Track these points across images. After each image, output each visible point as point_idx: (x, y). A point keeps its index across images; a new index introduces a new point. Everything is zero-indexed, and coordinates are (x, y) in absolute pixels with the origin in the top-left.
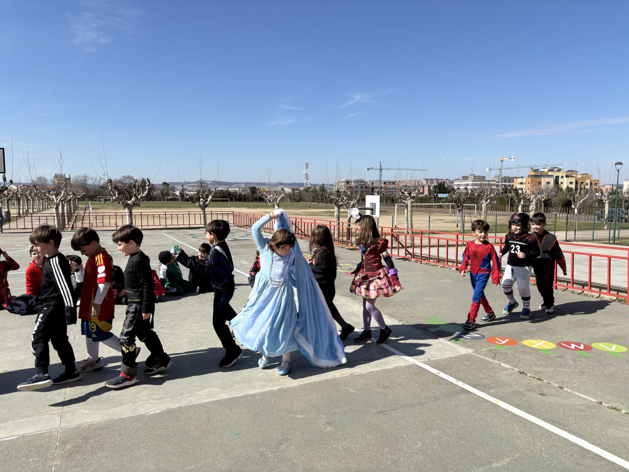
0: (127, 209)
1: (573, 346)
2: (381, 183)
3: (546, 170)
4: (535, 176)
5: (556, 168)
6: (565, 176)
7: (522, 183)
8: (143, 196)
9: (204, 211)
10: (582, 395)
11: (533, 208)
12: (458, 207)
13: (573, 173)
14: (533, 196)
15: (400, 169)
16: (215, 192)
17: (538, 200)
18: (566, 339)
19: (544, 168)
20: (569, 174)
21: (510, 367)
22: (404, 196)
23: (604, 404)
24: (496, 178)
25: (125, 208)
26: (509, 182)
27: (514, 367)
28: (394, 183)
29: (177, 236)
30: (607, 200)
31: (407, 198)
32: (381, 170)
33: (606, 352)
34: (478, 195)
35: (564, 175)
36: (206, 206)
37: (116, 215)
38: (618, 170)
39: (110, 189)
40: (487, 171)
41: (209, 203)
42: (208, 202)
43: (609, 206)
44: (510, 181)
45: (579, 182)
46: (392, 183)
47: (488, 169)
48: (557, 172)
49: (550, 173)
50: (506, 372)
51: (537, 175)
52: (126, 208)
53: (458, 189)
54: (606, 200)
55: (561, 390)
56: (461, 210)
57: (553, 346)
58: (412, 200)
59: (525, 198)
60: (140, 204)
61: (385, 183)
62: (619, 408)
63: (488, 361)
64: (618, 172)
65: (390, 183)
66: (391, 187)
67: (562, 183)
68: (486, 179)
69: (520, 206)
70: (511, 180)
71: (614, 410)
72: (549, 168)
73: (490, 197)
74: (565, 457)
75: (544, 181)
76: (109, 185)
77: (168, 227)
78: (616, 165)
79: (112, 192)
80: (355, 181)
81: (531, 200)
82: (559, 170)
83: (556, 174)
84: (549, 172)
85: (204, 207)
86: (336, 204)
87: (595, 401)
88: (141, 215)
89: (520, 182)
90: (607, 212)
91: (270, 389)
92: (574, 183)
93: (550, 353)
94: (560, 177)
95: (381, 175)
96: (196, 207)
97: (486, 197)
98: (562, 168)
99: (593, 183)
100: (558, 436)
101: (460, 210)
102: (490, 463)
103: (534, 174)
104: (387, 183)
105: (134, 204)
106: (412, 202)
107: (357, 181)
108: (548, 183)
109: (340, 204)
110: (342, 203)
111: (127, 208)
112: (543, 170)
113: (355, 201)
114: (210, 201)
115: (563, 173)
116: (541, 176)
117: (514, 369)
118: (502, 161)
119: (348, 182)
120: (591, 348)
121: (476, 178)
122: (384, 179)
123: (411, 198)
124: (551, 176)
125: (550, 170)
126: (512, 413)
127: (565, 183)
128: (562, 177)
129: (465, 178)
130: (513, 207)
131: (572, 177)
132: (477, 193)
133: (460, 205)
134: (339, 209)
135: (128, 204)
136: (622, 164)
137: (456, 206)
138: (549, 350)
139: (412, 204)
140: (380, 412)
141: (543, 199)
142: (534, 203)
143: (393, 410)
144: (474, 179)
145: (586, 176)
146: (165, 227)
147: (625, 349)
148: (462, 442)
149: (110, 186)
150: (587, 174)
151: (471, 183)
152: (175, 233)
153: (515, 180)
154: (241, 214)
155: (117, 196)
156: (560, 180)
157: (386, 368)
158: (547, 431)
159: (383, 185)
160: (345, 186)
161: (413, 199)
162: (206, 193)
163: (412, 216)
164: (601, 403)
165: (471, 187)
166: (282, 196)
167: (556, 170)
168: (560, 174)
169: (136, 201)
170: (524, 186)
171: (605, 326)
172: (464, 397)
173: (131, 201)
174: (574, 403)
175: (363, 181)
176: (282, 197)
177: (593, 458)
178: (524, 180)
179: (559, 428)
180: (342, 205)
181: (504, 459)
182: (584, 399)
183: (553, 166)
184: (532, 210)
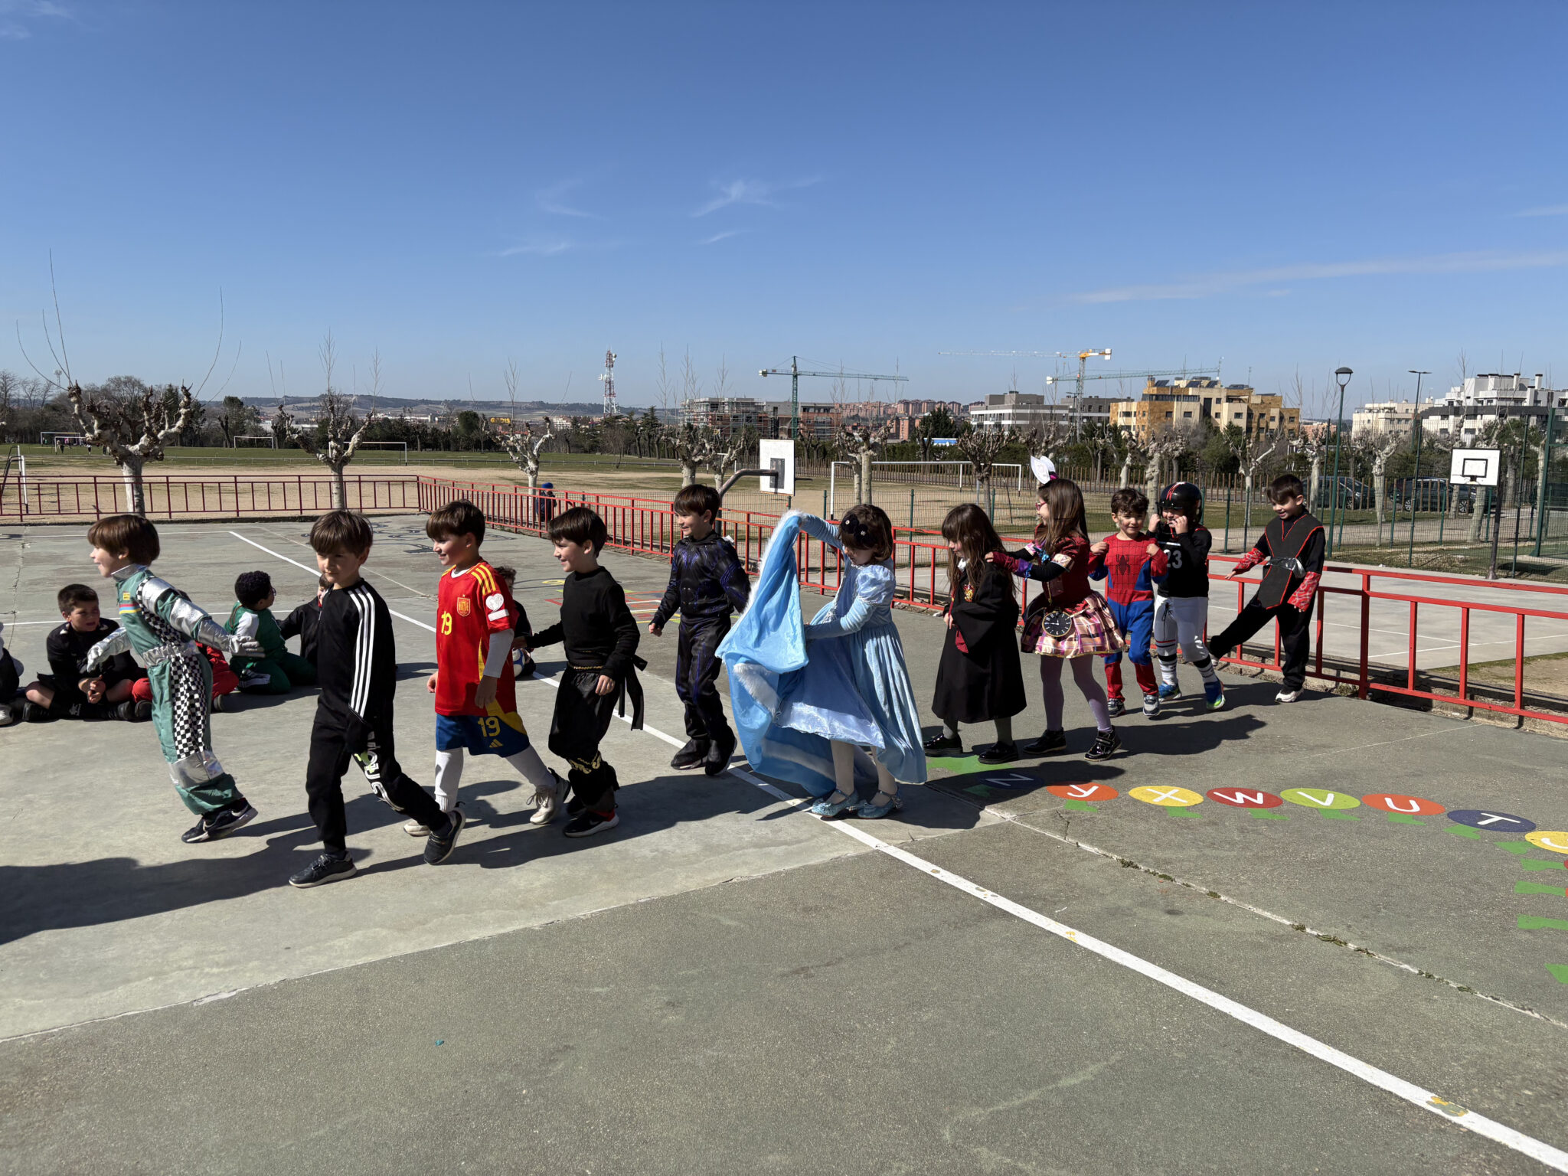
0: (128, 468)
1: (1240, 798)
2: (796, 409)
3: (1183, 384)
4: (1157, 397)
5: (1206, 378)
6: (1224, 399)
7: (1128, 414)
8: (172, 434)
9: (340, 475)
10: (1259, 911)
11: (1154, 474)
12: (979, 469)
13: (1242, 391)
14: (1154, 445)
15: (841, 375)
16: (369, 423)
17: (1164, 453)
18: (1226, 783)
19: (1178, 379)
20: (1234, 393)
21: (1101, 852)
22: (852, 444)
23: (1308, 930)
24: (1069, 400)
25: (120, 463)
26: (1100, 411)
27: (1110, 851)
28: (827, 410)
29: (266, 539)
30: (1316, 456)
31: (859, 446)
32: (795, 376)
33: (1312, 810)
34: (1027, 442)
35: (1223, 396)
36: (346, 461)
37: (95, 483)
38: (1343, 387)
39: (76, 412)
40: (1049, 383)
41: (353, 452)
42: (350, 451)
43: (1321, 470)
44: (1100, 407)
45: (1256, 414)
46: (822, 411)
47: (1049, 378)
48: (1209, 389)
49: (1191, 391)
50: (1092, 865)
51: (1162, 396)
52: (125, 465)
53: (980, 426)
54: (1313, 457)
55: (1213, 901)
56: (987, 478)
57: (1197, 798)
58: (871, 452)
59: (1135, 450)
60: (162, 455)
61: (805, 409)
62: (1342, 938)
63: (1050, 839)
64: (1343, 390)
65: (819, 409)
66: (820, 419)
67: (1218, 415)
68: (1046, 402)
69: (1124, 469)
70: (1103, 405)
71: (1331, 944)
72: (1190, 377)
73: (1054, 448)
74: (1224, 1057)
75: (1178, 408)
76: (75, 402)
77: (242, 515)
78: (1337, 373)
79: (83, 421)
80: (731, 403)
81: (1150, 454)
82: (1212, 384)
83: (1204, 394)
84: (1190, 389)
85: (339, 463)
86: (685, 460)
87: (1288, 923)
88: (168, 483)
89: (1124, 410)
90: (1315, 484)
91: (522, 927)
92: (1245, 416)
93: (1189, 815)
94: (1214, 401)
95: (795, 390)
96: (317, 462)
97: (1046, 447)
98: (1218, 378)
99: (1287, 417)
100: (1207, 1007)
101: (983, 478)
102: (1055, 1078)
103: (1155, 392)
104: (812, 410)
105: (147, 455)
106: (872, 458)
107: (737, 404)
108: (1188, 414)
109: (697, 460)
110: (700, 458)
111: (128, 463)
112: (1176, 383)
113: (734, 452)
114: (354, 449)
115: (1220, 391)
116: (1172, 397)
117: (1110, 855)
118: (1084, 358)
119: (714, 405)
120: (1279, 802)
121: (1022, 400)
122: (804, 399)
123: (869, 449)
124: (1195, 398)
125: (1192, 384)
126: (1104, 959)
127: (1225, 415)
128: (1219, 401)
129: (996, 400)
130: (1107, 471)
131: (1240, 400)
132: (1024, 438)
133: (985, 466)
134: (693, 474)
135: (130, 454)
136: (1350, 372)
137: (975, 467)
138: (1188, 808)
139: (870, 463)
140: (797, 972)
141: (1177, 453)
142: (1155, 461)
143: (828, 965)
144: (1017, 401)
145: (1270, 399)
146: (234, 515)
147: (1355, 803)
148: (992, 1033)
149: (76, 406)
150: (1273, 395)
151: (1010, 411)
152: (264, 532)
153: (1113, 405)
154: (438, 484)
155: (96, 432)
156: (1215, 408)
157: (809, 863)
158: (1183, 996)
159: (800, 414)
160: (707, 416)
161: (875, 451)
162: (344, 428)
163: (870, 490)
164: (1302, 928)
165: (1010, 422)
166: (547, 436)
167: (1205, 383)
168: (1213, 394)
169: (151, 445)
170: (1133, 421)
171: (1311, 749)
172: (995, 925)
173: (137, 447)
174: (1243, 930)
175: (753, 403)
176: (547, 440)
177: (1285, 1057)
178: (1134, 407)
179: (1210, 988)
180: (700, 462)
181: (1086, 1066)
182: (1266, 919)
183: (1199, 375)
184: (1152, 479)
